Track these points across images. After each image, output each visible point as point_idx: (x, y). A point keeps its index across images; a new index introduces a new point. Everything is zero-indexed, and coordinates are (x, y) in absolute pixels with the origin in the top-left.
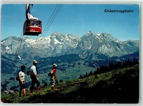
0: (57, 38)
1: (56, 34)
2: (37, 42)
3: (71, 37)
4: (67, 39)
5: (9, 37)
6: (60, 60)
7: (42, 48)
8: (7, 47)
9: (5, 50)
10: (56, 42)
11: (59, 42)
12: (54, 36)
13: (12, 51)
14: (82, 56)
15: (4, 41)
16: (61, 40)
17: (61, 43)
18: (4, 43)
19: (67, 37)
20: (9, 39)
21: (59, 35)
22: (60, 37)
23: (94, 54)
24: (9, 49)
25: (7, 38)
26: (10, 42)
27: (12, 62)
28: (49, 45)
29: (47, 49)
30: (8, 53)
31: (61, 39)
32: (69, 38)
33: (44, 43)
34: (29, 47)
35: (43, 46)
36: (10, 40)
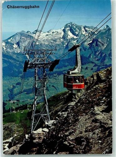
0: (71, 30)
1: (71, 26)
2: (47, 36)
3: (89, 29)
4: (84, 32)
5: (17, 34)
6: (67, 64)
7: (53, 44)
8: (15, 44)
9: (13, 49)
10: (70, 35)
11: (74, 36)
12: (68, 28)
13: (20, 50)
14: (94, 56)
15: (12, 38)
16: (76, 33)
17: (75, 37)
18: (11, 40)
19: (83, 29)
20: (17, 35)
21: (75, 27)
22: (75, 29)
23: (107, 55)
24: (16, 47)
25: (15, 35)
26: (18, 39)
27: (19, 63)
28: (62, 40)
29: (59, 45)
30: (16, 52)
31: (76, 31)
32: (86, 31)
33: (56, 38)
34: (38, 45)
35: (55, 41)
36: (18, 37)
